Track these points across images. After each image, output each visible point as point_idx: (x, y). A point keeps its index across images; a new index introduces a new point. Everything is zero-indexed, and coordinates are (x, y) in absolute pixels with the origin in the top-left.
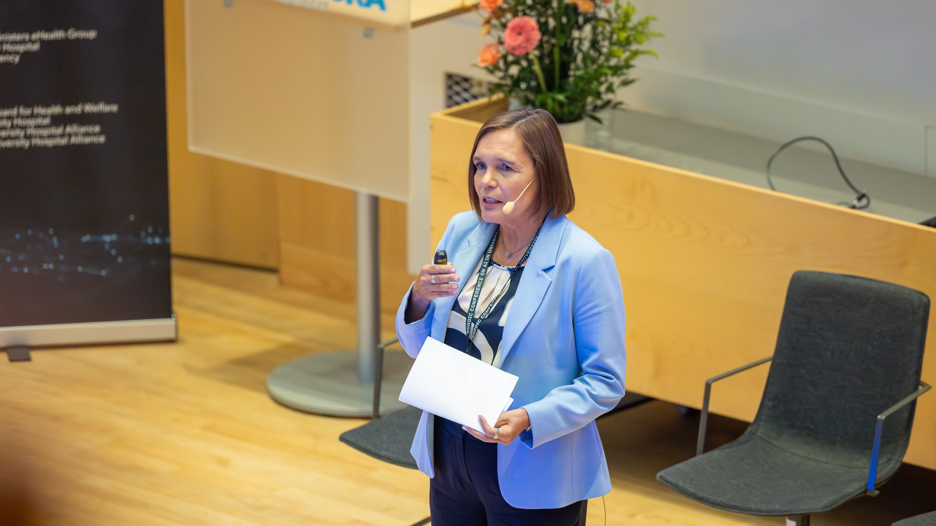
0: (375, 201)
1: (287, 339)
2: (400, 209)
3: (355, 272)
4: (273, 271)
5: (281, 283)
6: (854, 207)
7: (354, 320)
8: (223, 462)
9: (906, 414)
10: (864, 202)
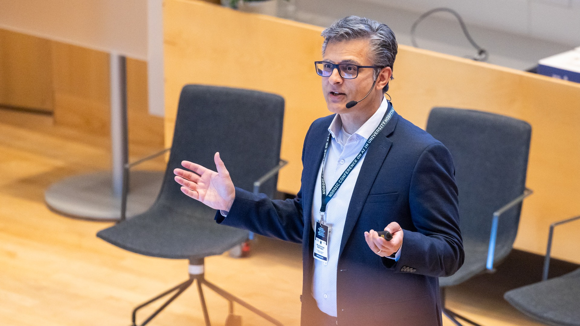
0: (123, 61)
1: (59, 163)
2: (143, 66)
3: (109, 112)
4: (49, 113)
5: (55, 123)
6: (476, 60)
7: (109, 149)
8: (12, 255)
9: (515, 213)
10: (483, 56)
